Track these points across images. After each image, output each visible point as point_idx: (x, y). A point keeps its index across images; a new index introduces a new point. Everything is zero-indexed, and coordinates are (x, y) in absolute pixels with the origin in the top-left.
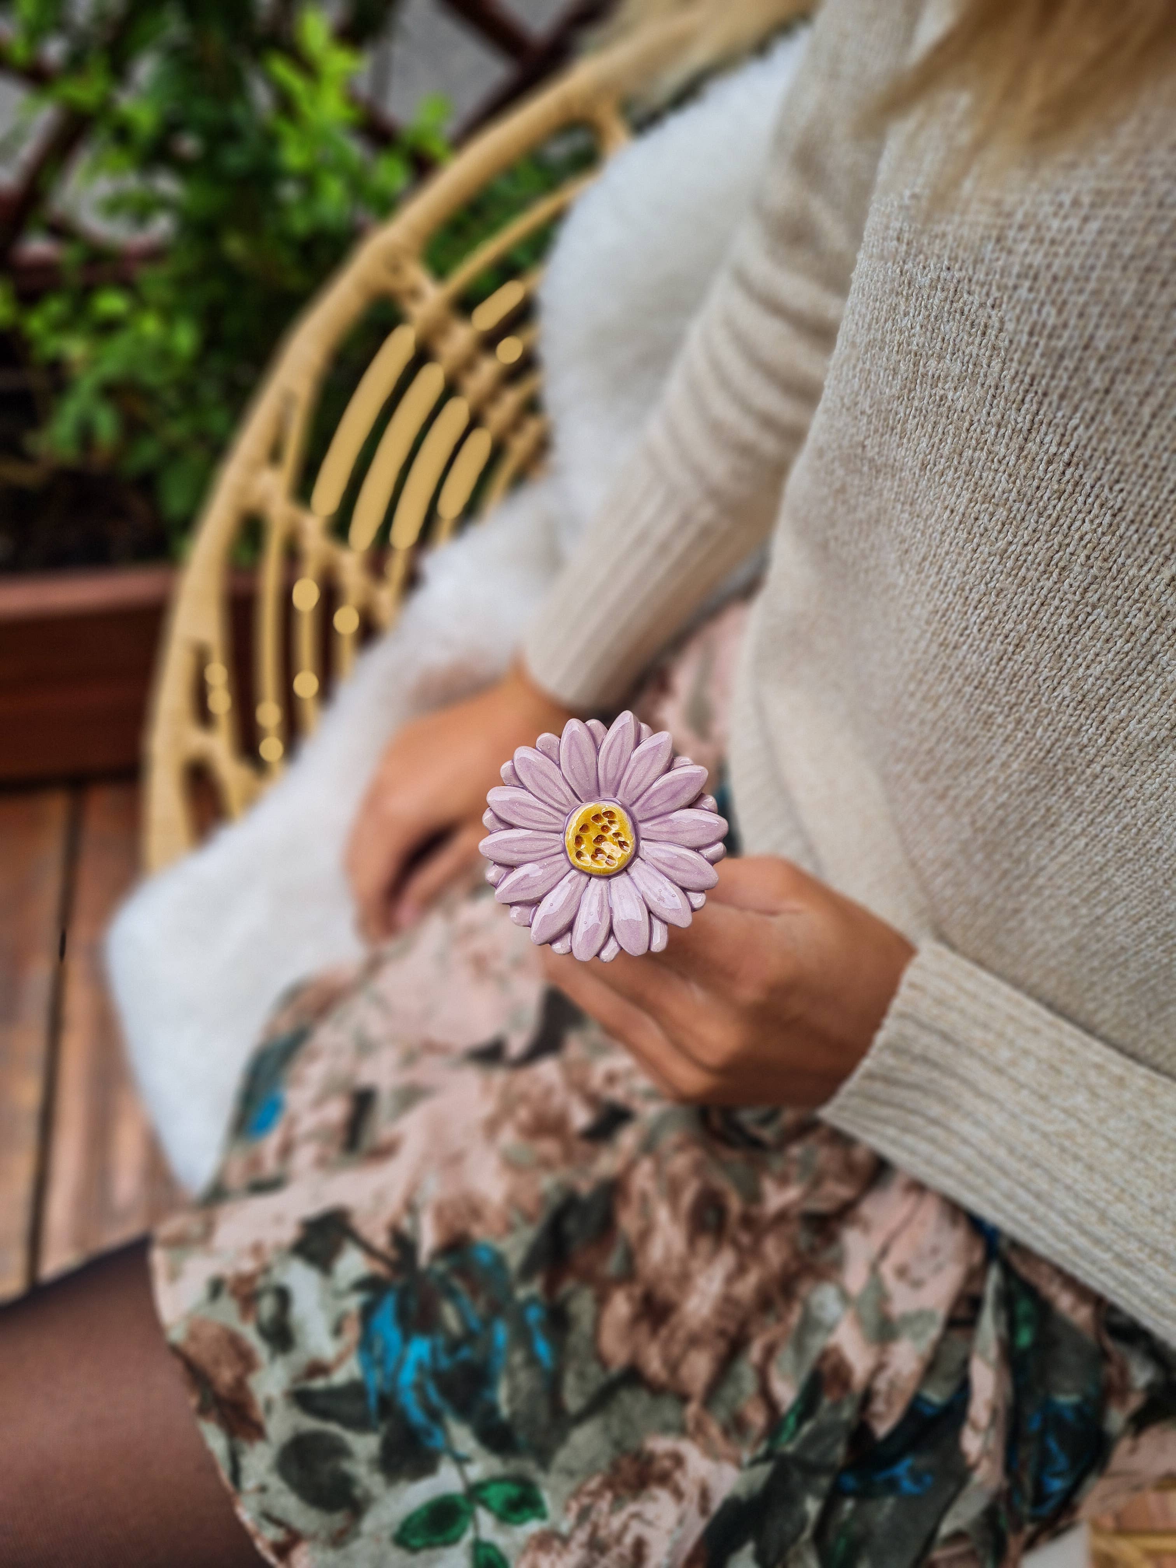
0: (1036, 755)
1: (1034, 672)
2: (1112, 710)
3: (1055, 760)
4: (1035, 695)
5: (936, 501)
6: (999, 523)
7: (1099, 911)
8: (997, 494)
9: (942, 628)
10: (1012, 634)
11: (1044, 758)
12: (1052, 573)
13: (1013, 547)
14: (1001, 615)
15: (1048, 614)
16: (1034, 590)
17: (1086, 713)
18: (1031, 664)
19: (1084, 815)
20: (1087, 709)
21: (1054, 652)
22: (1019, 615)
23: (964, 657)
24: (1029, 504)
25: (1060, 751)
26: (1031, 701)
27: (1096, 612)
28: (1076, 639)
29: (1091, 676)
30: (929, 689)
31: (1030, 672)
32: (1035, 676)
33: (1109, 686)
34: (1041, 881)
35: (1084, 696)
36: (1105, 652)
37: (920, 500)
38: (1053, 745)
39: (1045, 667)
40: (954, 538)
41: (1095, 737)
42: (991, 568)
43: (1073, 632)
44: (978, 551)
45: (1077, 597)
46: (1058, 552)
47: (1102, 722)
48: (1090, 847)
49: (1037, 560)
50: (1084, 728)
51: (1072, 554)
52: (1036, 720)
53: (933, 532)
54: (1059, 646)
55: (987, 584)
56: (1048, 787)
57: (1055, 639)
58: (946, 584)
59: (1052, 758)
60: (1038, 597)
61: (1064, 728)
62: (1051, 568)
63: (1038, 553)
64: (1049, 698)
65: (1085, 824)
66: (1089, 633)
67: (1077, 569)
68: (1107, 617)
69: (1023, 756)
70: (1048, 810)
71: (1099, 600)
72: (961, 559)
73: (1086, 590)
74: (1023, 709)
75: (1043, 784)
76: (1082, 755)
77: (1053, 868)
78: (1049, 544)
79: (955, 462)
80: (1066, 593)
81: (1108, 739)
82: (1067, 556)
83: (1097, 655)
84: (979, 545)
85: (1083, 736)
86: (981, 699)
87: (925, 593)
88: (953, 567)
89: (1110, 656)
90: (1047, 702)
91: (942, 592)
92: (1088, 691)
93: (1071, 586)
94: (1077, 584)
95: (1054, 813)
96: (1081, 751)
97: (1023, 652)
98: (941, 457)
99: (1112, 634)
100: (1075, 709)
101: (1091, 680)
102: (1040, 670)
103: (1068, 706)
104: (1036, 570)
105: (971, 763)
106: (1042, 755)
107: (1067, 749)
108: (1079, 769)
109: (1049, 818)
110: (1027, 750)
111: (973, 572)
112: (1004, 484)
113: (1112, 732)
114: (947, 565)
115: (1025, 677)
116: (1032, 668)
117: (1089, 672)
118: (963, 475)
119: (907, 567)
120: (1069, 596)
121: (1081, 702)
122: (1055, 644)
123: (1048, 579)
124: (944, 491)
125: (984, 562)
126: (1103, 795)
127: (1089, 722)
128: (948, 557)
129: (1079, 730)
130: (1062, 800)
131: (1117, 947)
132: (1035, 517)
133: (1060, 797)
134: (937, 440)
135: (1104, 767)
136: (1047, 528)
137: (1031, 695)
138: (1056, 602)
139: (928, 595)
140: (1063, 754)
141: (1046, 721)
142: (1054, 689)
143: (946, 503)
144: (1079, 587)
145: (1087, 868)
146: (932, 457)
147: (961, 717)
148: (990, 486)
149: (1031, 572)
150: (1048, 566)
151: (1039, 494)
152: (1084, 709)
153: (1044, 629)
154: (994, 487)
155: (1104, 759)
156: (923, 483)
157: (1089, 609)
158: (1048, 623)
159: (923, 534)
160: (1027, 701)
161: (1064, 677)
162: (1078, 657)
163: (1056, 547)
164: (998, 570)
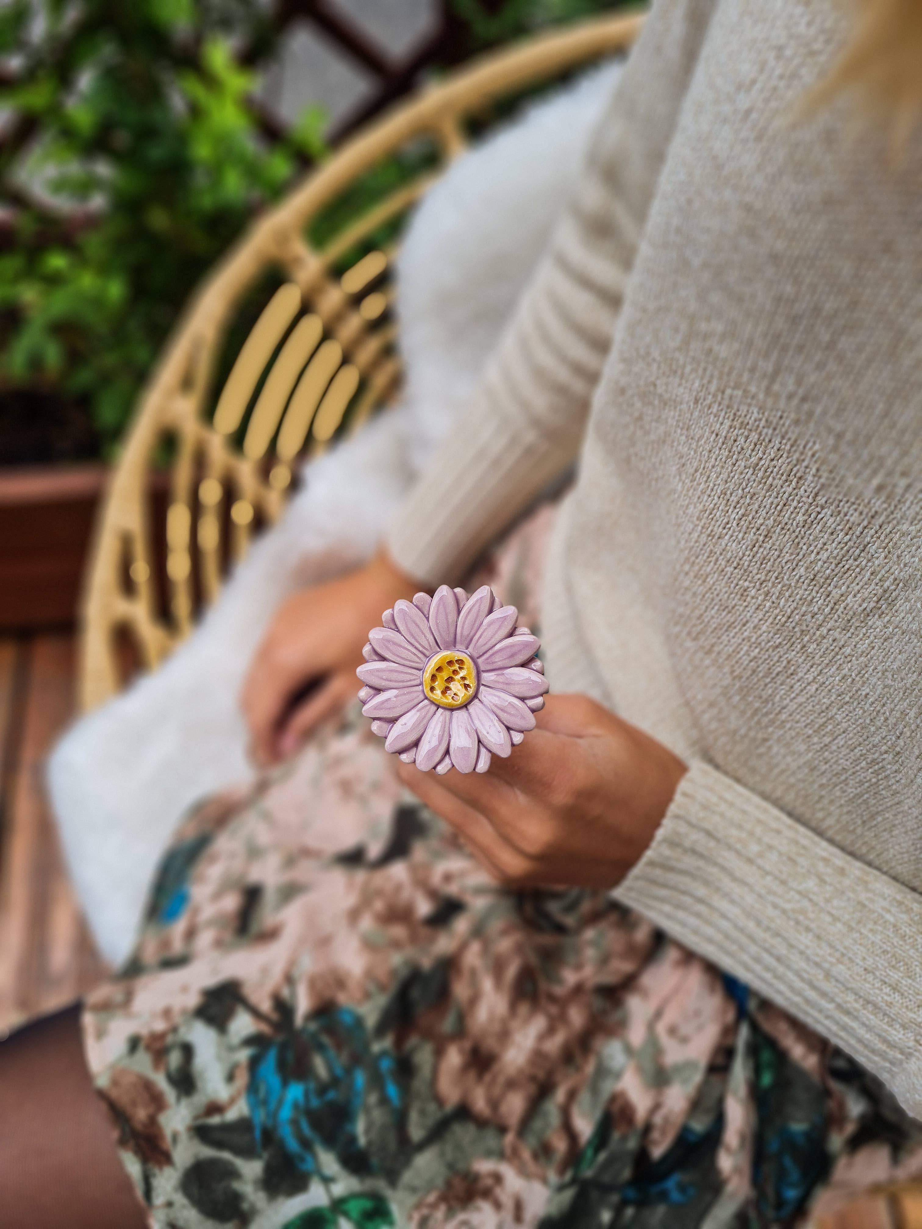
0: (780, 620)
1: (779, 556)
2: (836, 587)
3: (794, 624)
4: (779, 574)
5: (705, 427)
6: (752, 444)
7: (827, 740)
8: (750, 422)
9: (710, 523)
10: (762, 528)
11: (786, 622)
12: (791, 481)
13: (763, 462)
14: (754, 513)
15: (789, 512)
16: (778, 494)
17: (816, 588)
18: (776, 550)
19: (815, 666)
20: (818, 585)
21: (793, 541)
22: (767, 513)
23: (726, 545)
24: (775, 429)
25: (797, 617)
26: (777, 578)
27: (824, 512)
28: (809, 532)
29: (820, 560)
30: (700, 569)
31: (775, 556)
32: (779, 560)
33: (833, 568)
34: (783, 717)
35: (815, 576)
36: (830, 542)
37: (693, 427)
38: (792, 612)
39: (787, 553)
40: (719, 455)
41: (823, 607)
42: (746, 478)
43: (807, 526)
44: (737, 465)
45: (810, 500)
46: (796, 465)
47: (828, 596)
48: (819, 692)
49: (781, 472)
50: (815, 600)
51: (807, 467)
52: (780, 593)
53: (703, 451)
54: (797, 537)
55: (743, 489)
56: (789, 644)
57: (794, 532)
58: (712, 490)
59: (791, 622)
60: (782, 499)
61: (801, 599)
62: (791, 478)
63: (781, 467)
64: (790, 576)
65: (816, 673)
66: (819, 527)
67: (810, 478)
68: (832, 516)
69: (770, 620)
70: (789, 662)
71: (826, 502)
72: (723, 471)
73: (816, 495)
74: (770, 584)
75: (785, 642)
76: (814, 620)
77: (793, 706)
78: (789, 460)
79: (719, 398)
80: (802, 497)
81: (832, 609)
82: (803, 469)
83: (825, 544)
84: (737, 461)
85: (815, 606)
86: (739, 576)
87: (697, 496)
88: (717, 477)
89: (834, 545)
90: (788, 580)
91: (709, 496)
92: (818, 572)
93: (806, 491)
94: (810, 490)
95: (793, 665)
96: (813, 617)
97: (770, 542)
98: (709, 394)
99: (835, 529)
100: (809, 585)
101: (820, 563)
102: (782, 555)
103: (803, 583)
104: (780, 479)
106: (784, 619)
107: (803, 616)
108: (812, 631)
109: (790, 668)
110: (773, 616)
111: (733, 481)
112: (755, 415)
113: (835, 604)
114: (713, 476)
115: (772, 560)
116: (777, 553)
117: (818, 557)
118: (725, 408)
119: (684, 476)
120: (804, 499)
121: (813, 580)
122: (794, 535)
123: (789, 486)
124: (711, 420)
125: (741, 473)
126: (829, 651)
127: (819, 595)
128: (714, 470)
129: (811, 601)
130: (799, 655)
131: (840, 768)
132: (779, 439)
133: (798, 653)
134: (705, 381)
135: (830, 630)
136: (788, 447)
137: (776, 574)
138: (795, 503)
139: (699, 498)
140: (800, 620)
141: (787, 594)
142: (794, 570)
143: (713, 429)
144: (811, 492)
145: (818, 707)
146: (702, 394)
147: (724, 590)
148: (746, 416)
149: (776, 481)
150: (789, 476)
151: (782, 422)
152: (815, 585)
153: (786, 524)
154: (748, 417)
155: (829, 623)
156: (696, 414)
157: (818, 509)
158: (789, 519)
159: (695, 452)
160: (773, 579)
161: (800, 561)
162: (811, 545)
163: (794, 462)
164: (752, 479)
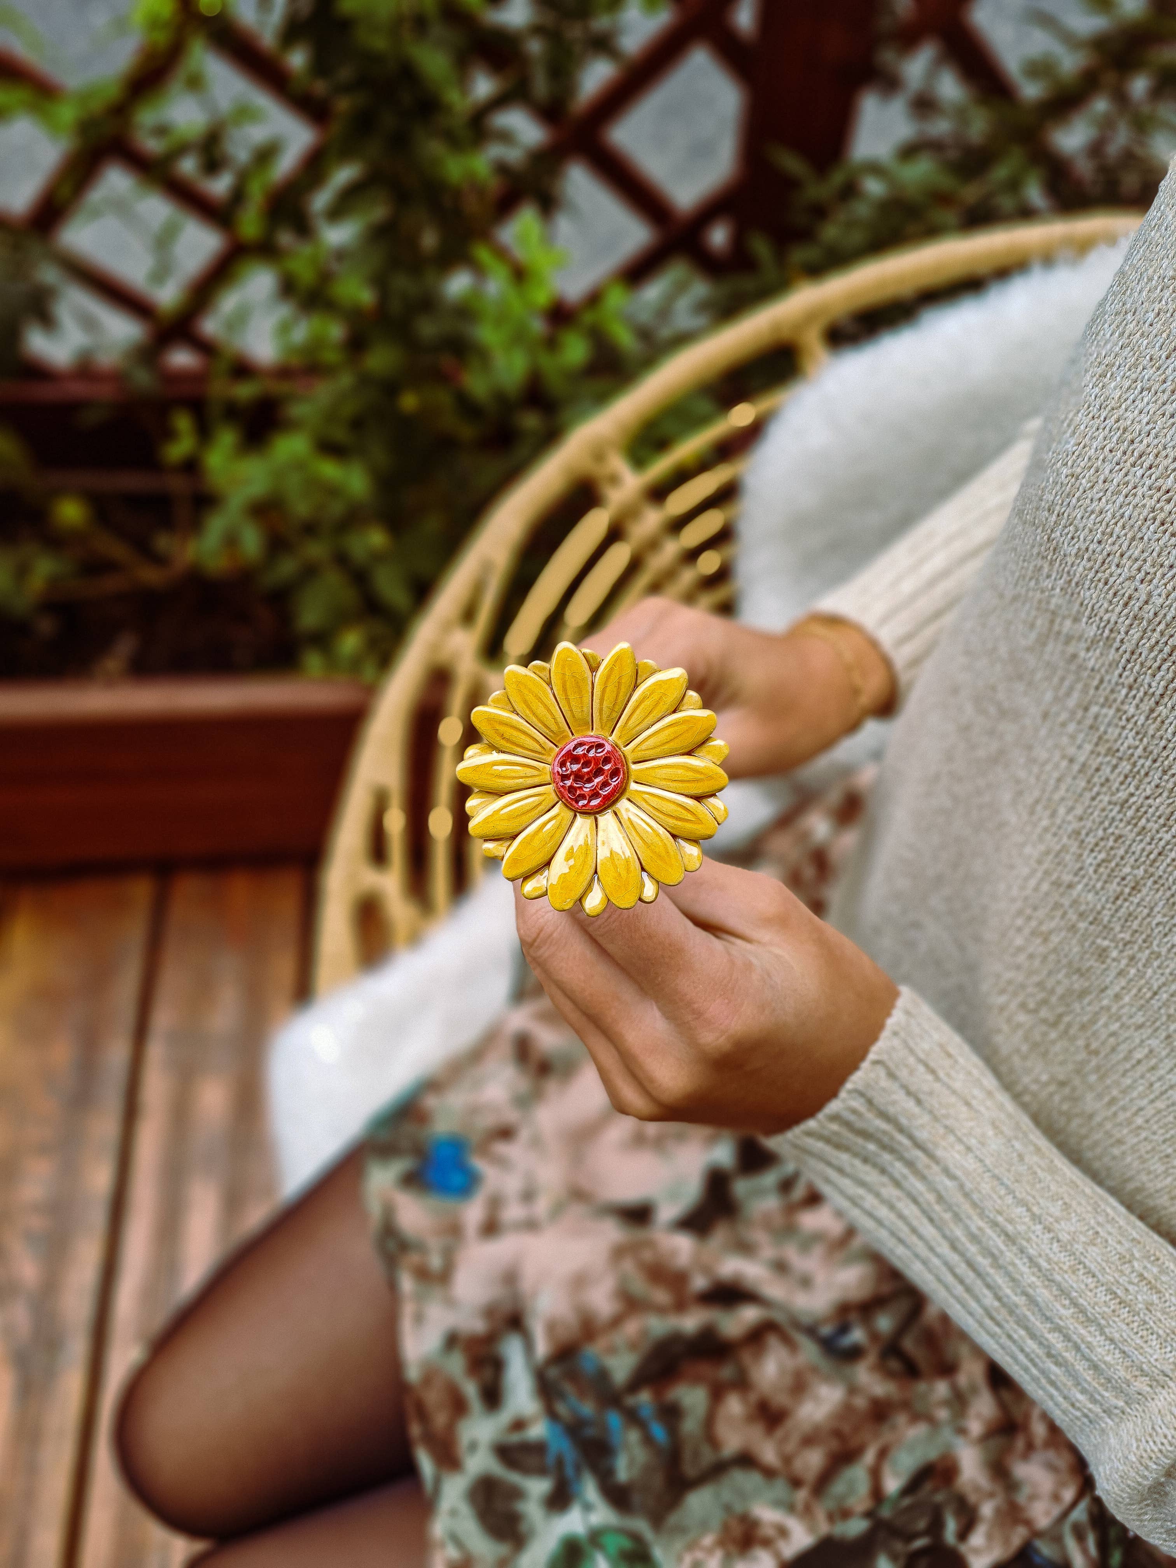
105: (1083, 993)
